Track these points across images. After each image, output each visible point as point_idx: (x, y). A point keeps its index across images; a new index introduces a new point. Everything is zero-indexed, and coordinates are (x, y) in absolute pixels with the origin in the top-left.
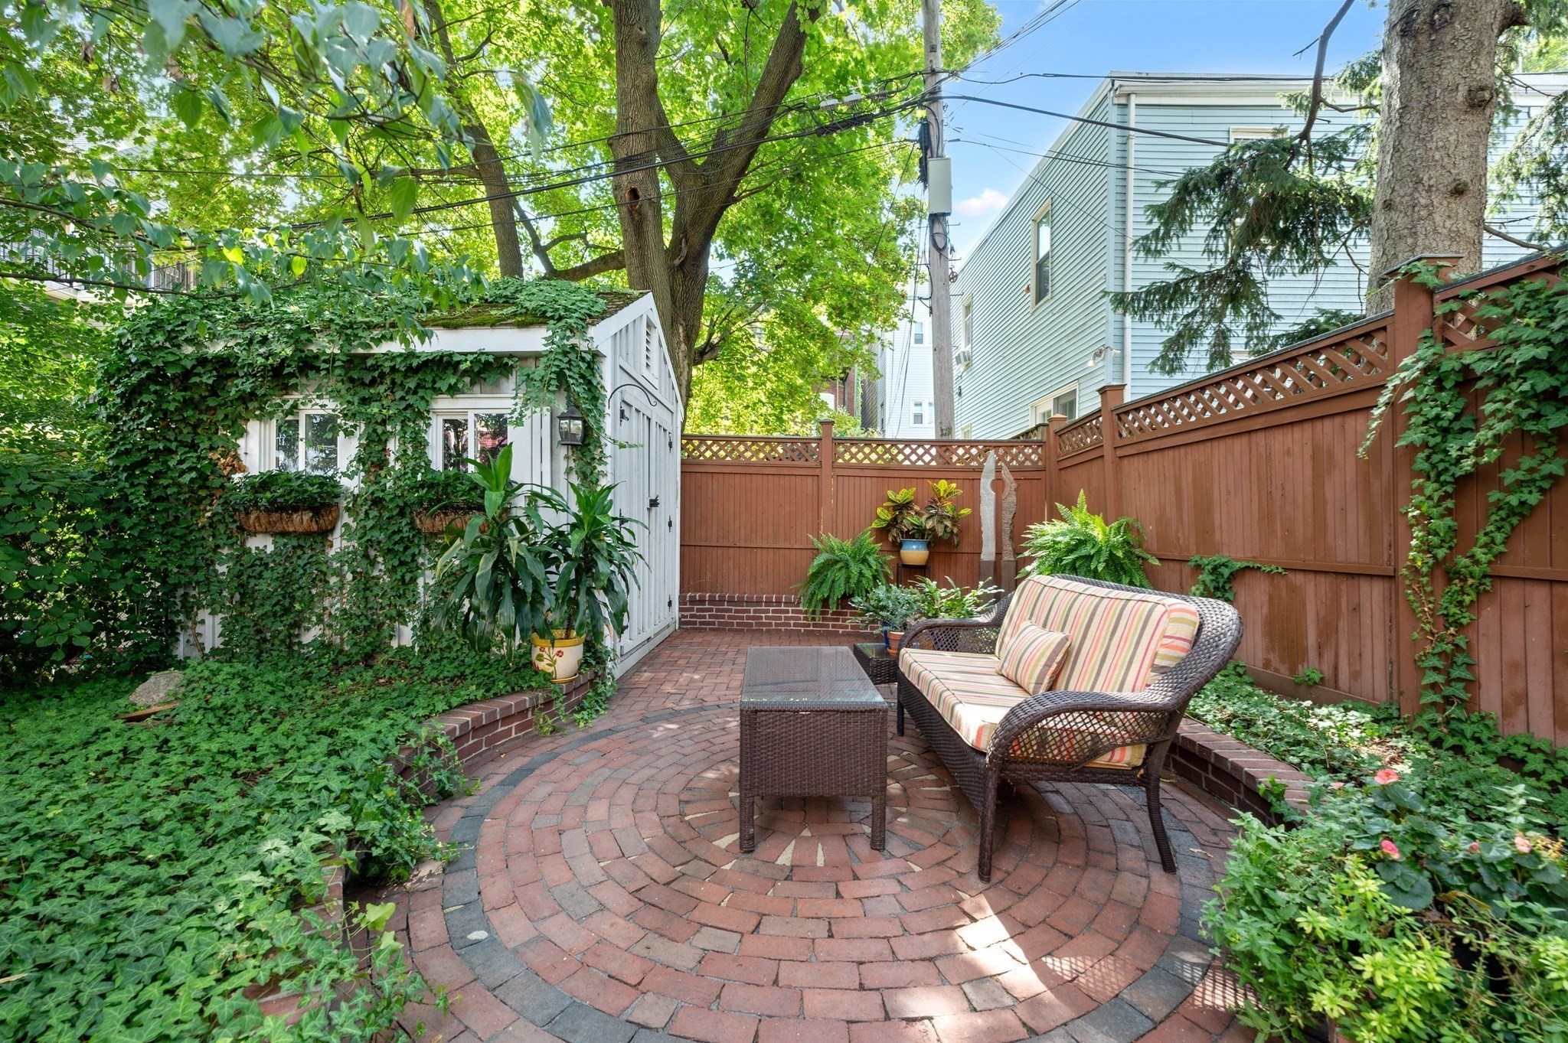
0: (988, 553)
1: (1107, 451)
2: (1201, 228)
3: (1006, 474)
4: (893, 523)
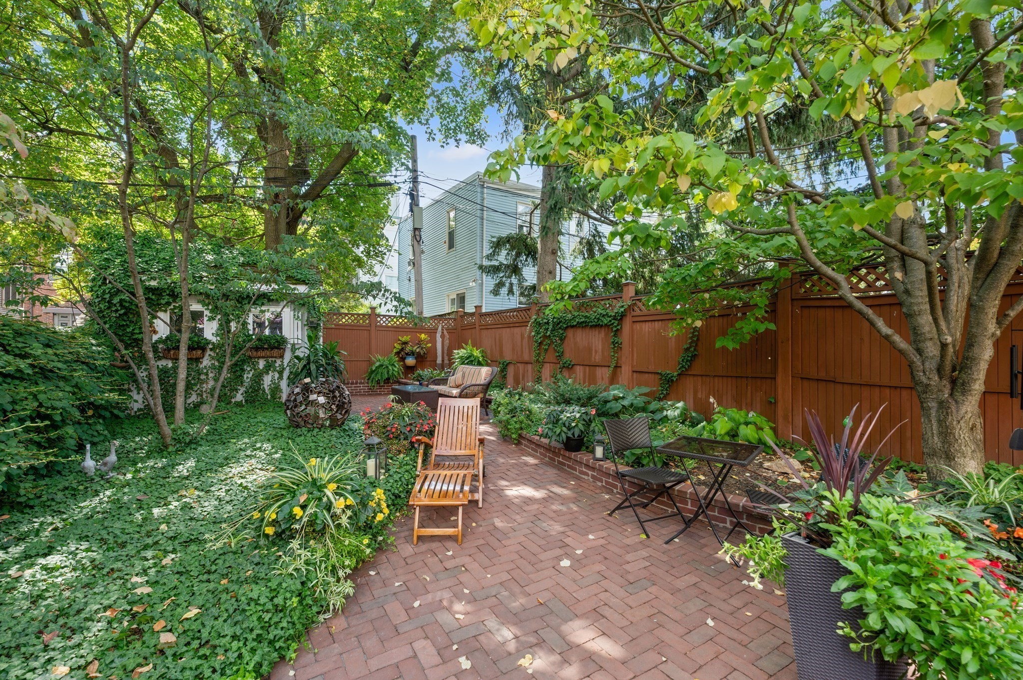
0: (439, 361)
1: (477, 326)
2: (504, 252)
3: (445, 332)
4: (402, 349)
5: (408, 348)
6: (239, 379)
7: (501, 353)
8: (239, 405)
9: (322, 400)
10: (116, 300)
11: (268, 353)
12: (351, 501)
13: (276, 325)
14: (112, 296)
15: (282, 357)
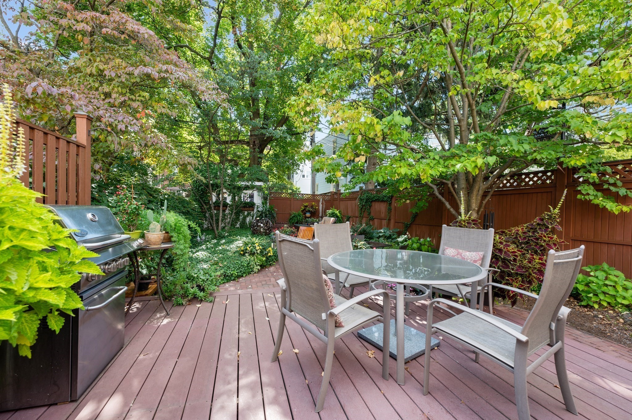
0: (320, 215)
1: (338, 199)
3: (324, 202)
4: (305, 209)
5: (307, 209)
6: (238, 218)
7: (347, 212)
8: (237, 228)
9: (262, 225)
10: (200, 189)
11: (248, 209)
12: (261, 247)
13: (252, 196)
14: (199, 187)
15: (253, 210)
